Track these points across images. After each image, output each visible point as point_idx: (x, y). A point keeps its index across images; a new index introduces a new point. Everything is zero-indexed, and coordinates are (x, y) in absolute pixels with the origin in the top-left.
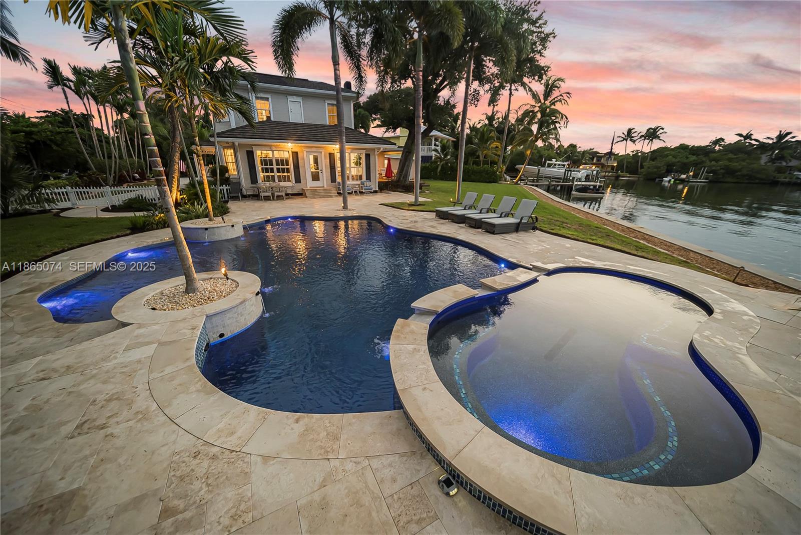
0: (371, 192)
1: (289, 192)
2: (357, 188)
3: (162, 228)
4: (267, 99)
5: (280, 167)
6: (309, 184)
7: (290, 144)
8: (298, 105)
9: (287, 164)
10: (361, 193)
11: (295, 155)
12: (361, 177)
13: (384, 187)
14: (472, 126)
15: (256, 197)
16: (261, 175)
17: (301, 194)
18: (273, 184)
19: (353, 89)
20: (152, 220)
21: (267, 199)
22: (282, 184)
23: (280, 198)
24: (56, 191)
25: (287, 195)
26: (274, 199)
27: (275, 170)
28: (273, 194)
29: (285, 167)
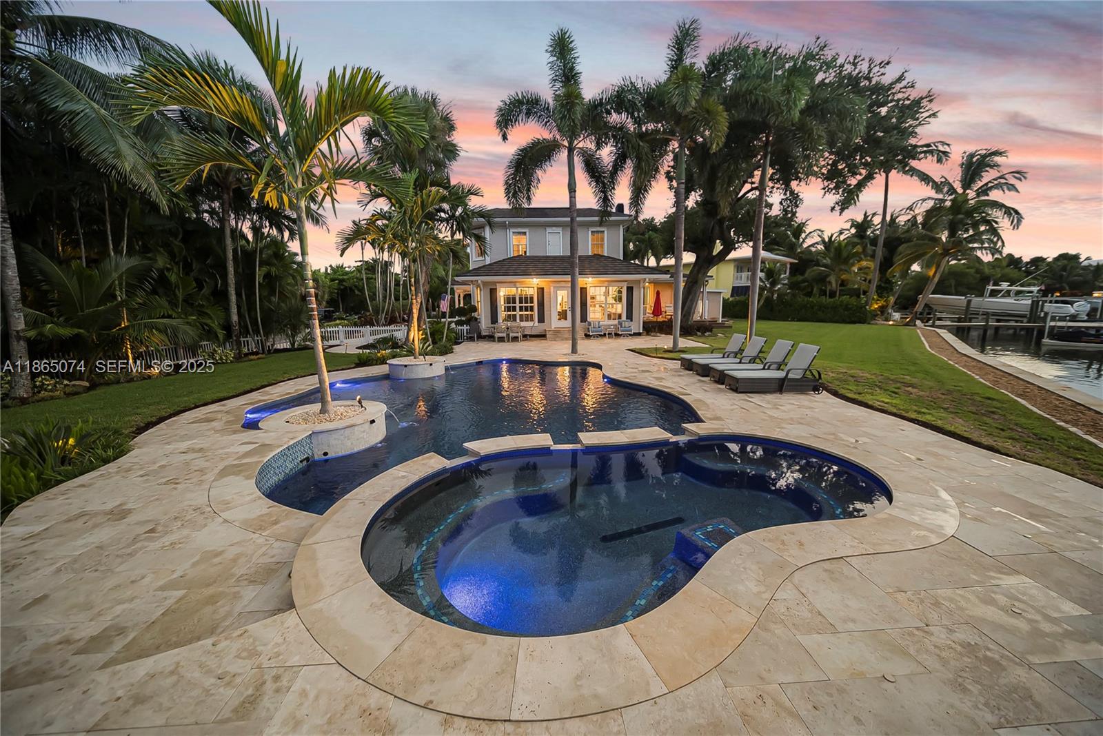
0: (630, 335)
1: (527, 333)
2: (612, 330)
3: (380, 364)
4: (525, 233)
5: (524, 305)
6: (554, 323)
7: (535, 280)
8: (557, 236)
9: (532, 302)
10: (617, 335)
11: (541, 291)
12: (620, 317)
13: (650, 328)
14: (827, 240)
15: (491, 338)
16: (502, 315)
17: (542, 336)
18: (514, 324)
19: (626, 211)
20: (373, 356)
21: (501, 340)
22: (523, 324)
23: (515, 339)
24: (329, 329)
25: (525, 336)
26: (508, 341)
27: (518, 309)
28: (508, 335)
29: (529, 305)
